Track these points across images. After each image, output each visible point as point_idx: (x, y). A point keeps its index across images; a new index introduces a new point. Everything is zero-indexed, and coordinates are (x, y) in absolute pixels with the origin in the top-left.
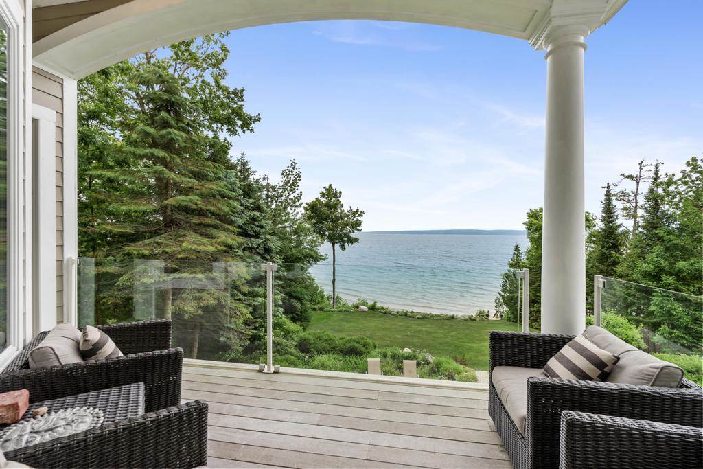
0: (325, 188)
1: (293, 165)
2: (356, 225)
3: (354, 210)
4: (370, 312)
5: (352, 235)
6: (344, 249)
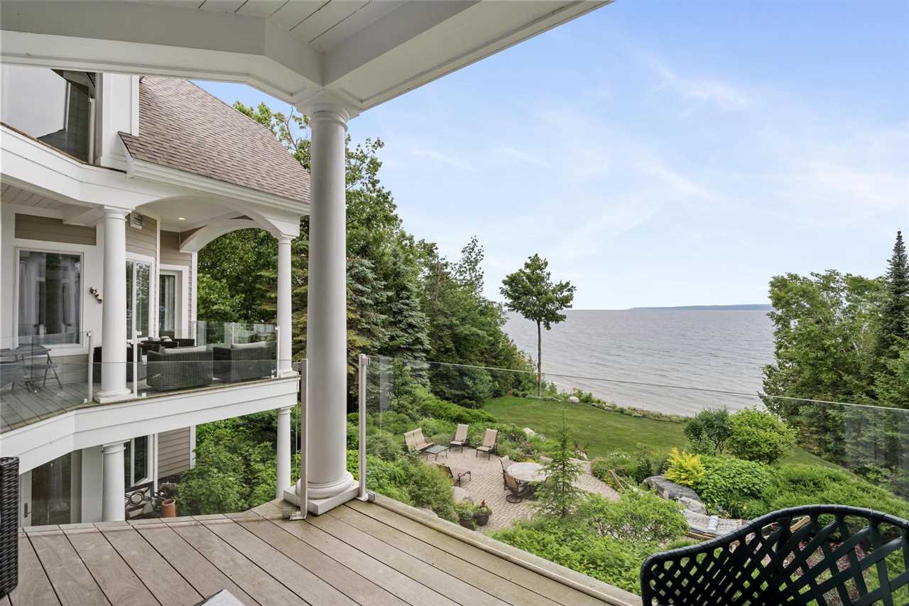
0: (529, 258)
1: (474, 242)
2: (565, 301)
3: (564, 283)
4: (582, 404)
5: (559, 312)
6: (549, 328)
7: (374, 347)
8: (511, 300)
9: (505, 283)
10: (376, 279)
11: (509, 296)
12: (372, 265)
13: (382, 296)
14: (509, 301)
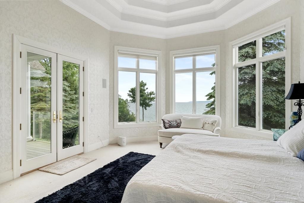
2: (152, 99)
3: (152, 92)
6: (146, 109)
7: (69, 117)
8: (132, 99)
9: (130, 91)
10: (70, 90)
11: (132, 97)
12: (69, 85)
13: (73, 97)
14: (131, 99)
